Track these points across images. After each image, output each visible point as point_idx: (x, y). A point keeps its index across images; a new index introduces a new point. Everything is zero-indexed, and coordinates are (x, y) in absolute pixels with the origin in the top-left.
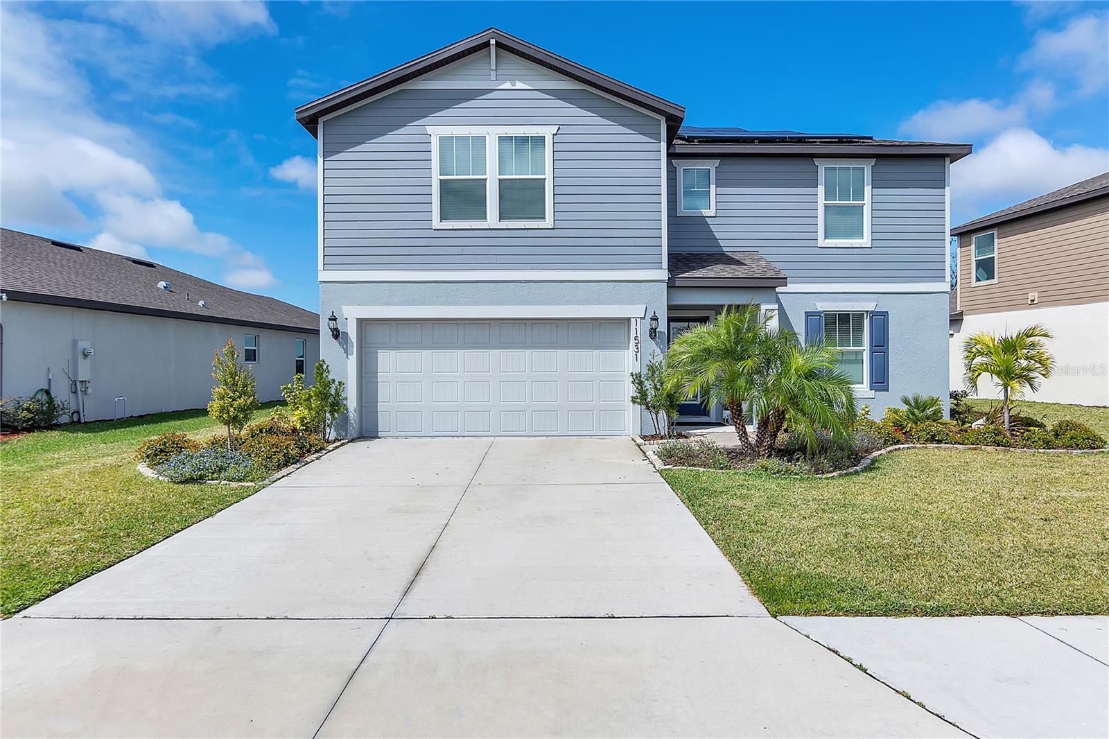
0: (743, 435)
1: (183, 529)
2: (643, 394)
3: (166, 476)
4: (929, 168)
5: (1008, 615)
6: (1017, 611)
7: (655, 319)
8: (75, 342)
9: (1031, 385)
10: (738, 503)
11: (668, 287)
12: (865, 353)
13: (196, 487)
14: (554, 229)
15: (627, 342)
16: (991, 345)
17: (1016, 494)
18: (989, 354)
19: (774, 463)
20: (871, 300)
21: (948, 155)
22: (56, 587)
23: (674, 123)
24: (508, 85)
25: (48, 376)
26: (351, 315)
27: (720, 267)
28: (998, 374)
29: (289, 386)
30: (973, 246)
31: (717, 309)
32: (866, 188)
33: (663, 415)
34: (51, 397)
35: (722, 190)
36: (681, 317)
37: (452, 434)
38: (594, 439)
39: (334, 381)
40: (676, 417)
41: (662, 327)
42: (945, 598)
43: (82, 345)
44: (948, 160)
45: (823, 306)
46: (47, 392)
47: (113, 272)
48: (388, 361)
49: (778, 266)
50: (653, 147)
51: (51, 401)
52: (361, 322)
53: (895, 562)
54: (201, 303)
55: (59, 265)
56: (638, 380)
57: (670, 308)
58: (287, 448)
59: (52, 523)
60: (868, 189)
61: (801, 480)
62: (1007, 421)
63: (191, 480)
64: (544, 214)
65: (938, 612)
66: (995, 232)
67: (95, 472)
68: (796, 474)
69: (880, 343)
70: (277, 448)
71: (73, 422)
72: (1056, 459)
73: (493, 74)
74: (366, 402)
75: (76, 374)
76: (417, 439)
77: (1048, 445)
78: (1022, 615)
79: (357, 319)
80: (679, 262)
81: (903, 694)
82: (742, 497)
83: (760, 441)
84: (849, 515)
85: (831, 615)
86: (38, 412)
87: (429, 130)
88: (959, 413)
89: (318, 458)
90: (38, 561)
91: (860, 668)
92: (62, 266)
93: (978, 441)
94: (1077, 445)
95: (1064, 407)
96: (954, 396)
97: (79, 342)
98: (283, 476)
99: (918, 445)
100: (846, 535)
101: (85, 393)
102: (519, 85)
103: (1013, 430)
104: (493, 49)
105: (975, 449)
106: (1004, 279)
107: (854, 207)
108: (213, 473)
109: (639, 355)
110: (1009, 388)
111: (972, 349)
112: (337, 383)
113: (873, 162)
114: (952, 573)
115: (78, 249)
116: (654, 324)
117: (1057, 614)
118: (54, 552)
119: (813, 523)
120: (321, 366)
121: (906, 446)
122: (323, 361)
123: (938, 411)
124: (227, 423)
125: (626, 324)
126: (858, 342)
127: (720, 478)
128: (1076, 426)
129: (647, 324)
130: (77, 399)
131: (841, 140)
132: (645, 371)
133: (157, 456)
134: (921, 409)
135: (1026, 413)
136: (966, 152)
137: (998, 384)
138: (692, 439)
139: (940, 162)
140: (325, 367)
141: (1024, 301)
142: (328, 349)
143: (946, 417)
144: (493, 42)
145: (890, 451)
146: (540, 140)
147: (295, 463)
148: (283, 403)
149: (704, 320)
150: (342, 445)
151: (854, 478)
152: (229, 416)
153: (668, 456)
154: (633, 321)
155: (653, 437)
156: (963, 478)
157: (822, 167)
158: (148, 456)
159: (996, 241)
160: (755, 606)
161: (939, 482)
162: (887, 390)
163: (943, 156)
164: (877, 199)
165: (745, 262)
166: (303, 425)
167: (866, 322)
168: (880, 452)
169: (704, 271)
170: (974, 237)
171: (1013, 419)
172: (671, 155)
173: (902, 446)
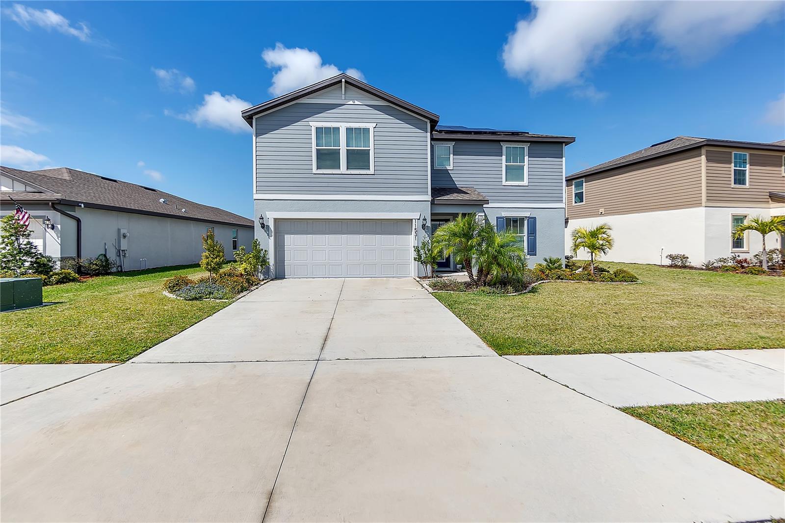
0: (471, 275)
1: (198, 322)
2: (420, 256)
3: (181, 297)
4: (555, 148)
5: (605, 353)
6: (609, 351)
7: (425, 220)
8: (119, 230)
9: (604, 252)
10: (473, 307)
11: (431, 204)
12: (525, 237)
13: (198, 302)
14: (374, 175)
15: (410, 231)
16: (585, 233)
17: (601, 302)
18: (584, 237)
19: (487, 288)
20: (527, 211)
21: (564, 142)
22: (144, 349)
23: (434, 123)
24: (351, 102)
25: (105, 247)
26: (271, 216)
27: (456, 194)
28: (589, 247)
29: (238, 252)
30: (573, 186)
31: (455, 216)
32: (525, 158)
33: (429, 267)
34: (107, 258)
35: (456, 157)
36: (438, 219)
37: (324, 276)
38: (394, 279)
39: (262, 250)
40: (436, 267)
41: (429, 224)
42: (577, 346)
43: (123, 231)
44: (564, 145)
45: (504, 214)
46: (105, 256)
47: (135, 193)
48: (289, 240)
49: (484, 194)
50: (424, 134)
51: (107, 260)
52: (275, 220)
53: (552, 332)
54: (183, 210)
55: (107, 190)
56: (417, 250)
57: (432, 214)
58: (242, 283)
59: (129, 319)
60: (526, 158)
61: (501, 296)
62: (592, 269)
63: (196, 299)
64: (369, 167)
65: (575, 352)
66: (584, 179)
67: (141, 296)
68: (498, 294)
69: (532, 232)
70: (237, 283)
71: (118, 271)
72: (616, 287)
73: (343, 96)
74: (278, 261)
75: (120, 246)
76: (305, 279)
77: (612, 280)
78: (611, 353)
79: (274, 218)
80: (437, 192)
81: (565, 386)
82: (474, 304)
83: (479, 279)
84: (527, 312)
85: (526, 355)
86: (102, 266)
87: (311, 124)
88: (569, 266)
89: (257, 288)
90: (130, 337)
91: (544, 376)
92: (109, 190)
93: (580, 279)
94: (625, 280)
95: (617, 263)
96: (567, 258)
97: (121, 230)
98: (242, 297)
99: (552, 281)
100: (526, 320)
101: (124, 256)
102: (357, 103)
103: (596, 274)
104: (343, 84)
105: (579, 282)
106: (588, 202)
107: (520, 166)
108: (206, 295)
109: (417, 237)
110: (594, 254)
111: (576, 235)
112: (264, 251)
113: (529, 144)
114: (578, 336)
115: (115, 181)
116: (425, 223)
117: (627, 352)
118: (137, 333)
119: (510, 315)
120: (256, 242)
121: (547, 281)
122: (257, 239)
123: (560, 265)
124: (210, 271)
125: (410, 222)
126: (522, 232)
127: (462, 296)
128: (625, 272)
129: (421, 222)
130: (120, 259)
131: (513, 134)
132: (420, 245)
133: (174, 287)
134: (552, 263)
135: (601, 266)
136: (572, 141)
137: (588, 252)
138: (443, 278)
139: (560, 145)
140: (258, 242)
141: (597, 213)
142: (259, 234)
143: (564, 266)
144: (343, 80)
145: (540, 283)
146: (367, 130)
147: (246, 291)
148: (235, 261)
149: (447, 221)
150: (267, 282)
151: (525, 295)
152: (211, 267)
153: (434, 286)
154: (414, 220)
155: (425, 277)
156: (575, 295)
157: (504, 146)
158: (169, 287)
159: (584, 184)
160: (490, 351)
161: (565, 297)
162: (536, 255)
163: (562, 143)
164: (530, 163)
165: (468, 192)
166: (245, 272)
167: (526, 222)
168: (535, 284)
169: (448, 196)
170: (574, 182)
171: (595, 268)
172: (432, 139)
173: (545, 281)
